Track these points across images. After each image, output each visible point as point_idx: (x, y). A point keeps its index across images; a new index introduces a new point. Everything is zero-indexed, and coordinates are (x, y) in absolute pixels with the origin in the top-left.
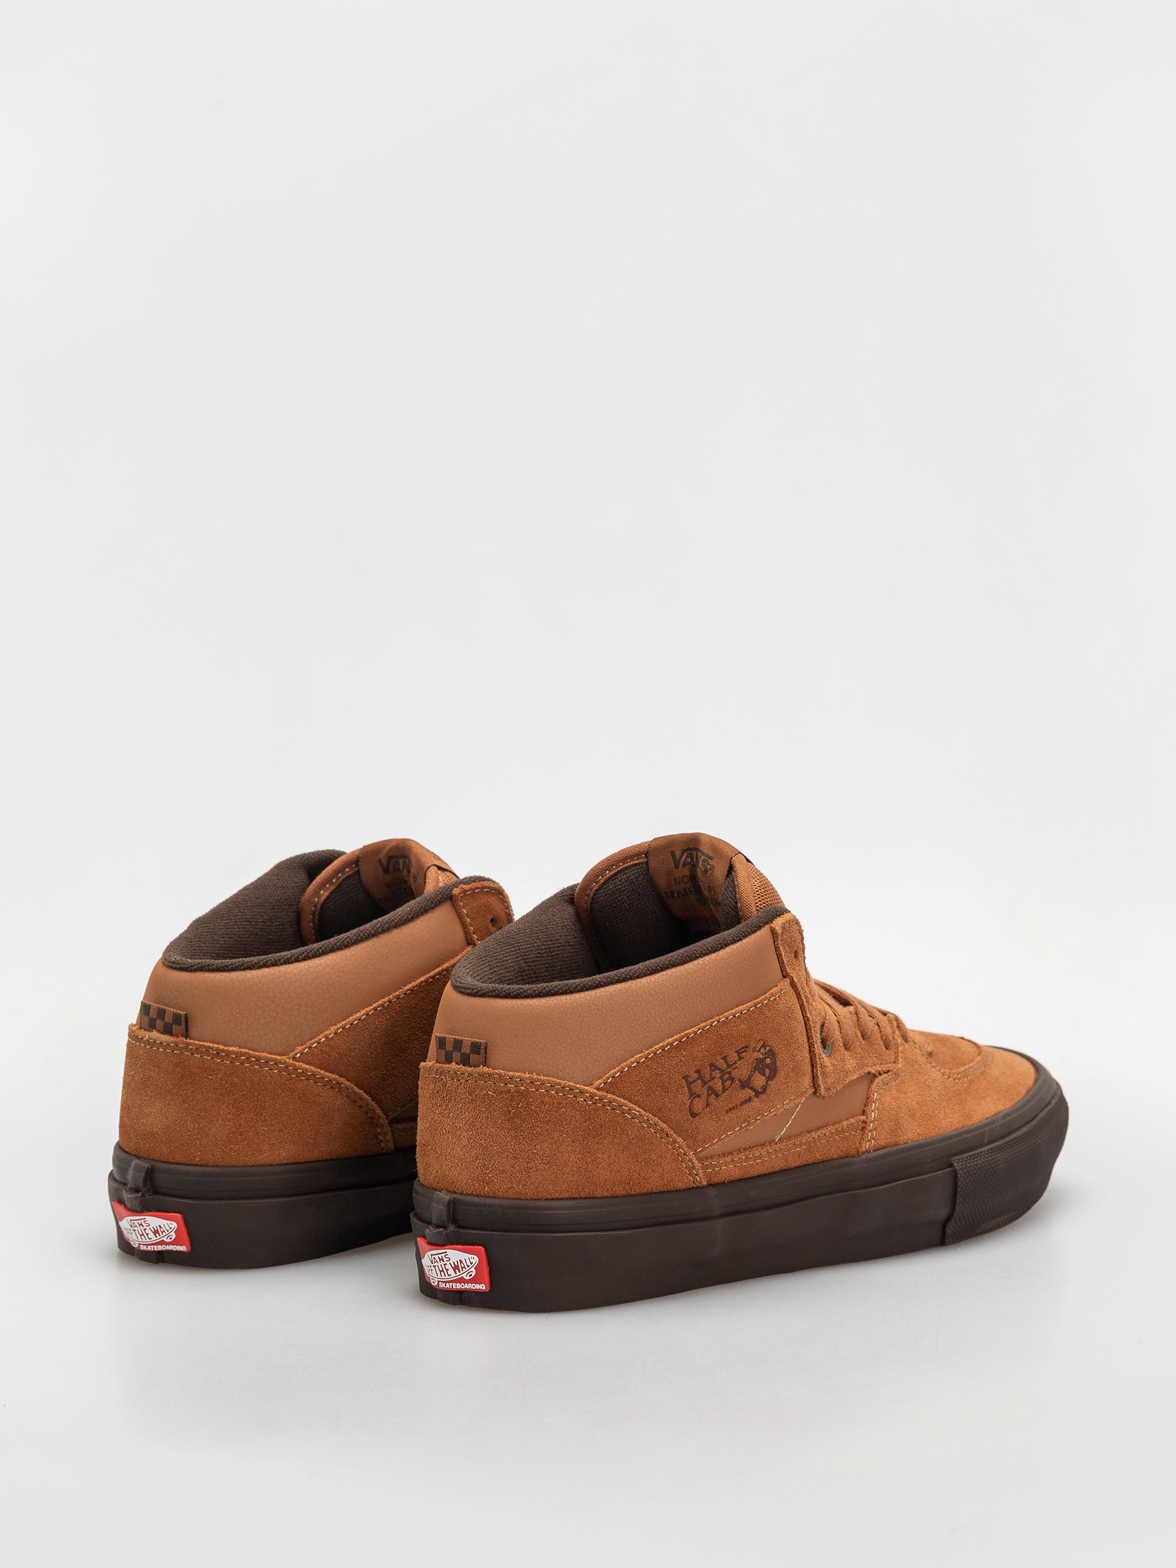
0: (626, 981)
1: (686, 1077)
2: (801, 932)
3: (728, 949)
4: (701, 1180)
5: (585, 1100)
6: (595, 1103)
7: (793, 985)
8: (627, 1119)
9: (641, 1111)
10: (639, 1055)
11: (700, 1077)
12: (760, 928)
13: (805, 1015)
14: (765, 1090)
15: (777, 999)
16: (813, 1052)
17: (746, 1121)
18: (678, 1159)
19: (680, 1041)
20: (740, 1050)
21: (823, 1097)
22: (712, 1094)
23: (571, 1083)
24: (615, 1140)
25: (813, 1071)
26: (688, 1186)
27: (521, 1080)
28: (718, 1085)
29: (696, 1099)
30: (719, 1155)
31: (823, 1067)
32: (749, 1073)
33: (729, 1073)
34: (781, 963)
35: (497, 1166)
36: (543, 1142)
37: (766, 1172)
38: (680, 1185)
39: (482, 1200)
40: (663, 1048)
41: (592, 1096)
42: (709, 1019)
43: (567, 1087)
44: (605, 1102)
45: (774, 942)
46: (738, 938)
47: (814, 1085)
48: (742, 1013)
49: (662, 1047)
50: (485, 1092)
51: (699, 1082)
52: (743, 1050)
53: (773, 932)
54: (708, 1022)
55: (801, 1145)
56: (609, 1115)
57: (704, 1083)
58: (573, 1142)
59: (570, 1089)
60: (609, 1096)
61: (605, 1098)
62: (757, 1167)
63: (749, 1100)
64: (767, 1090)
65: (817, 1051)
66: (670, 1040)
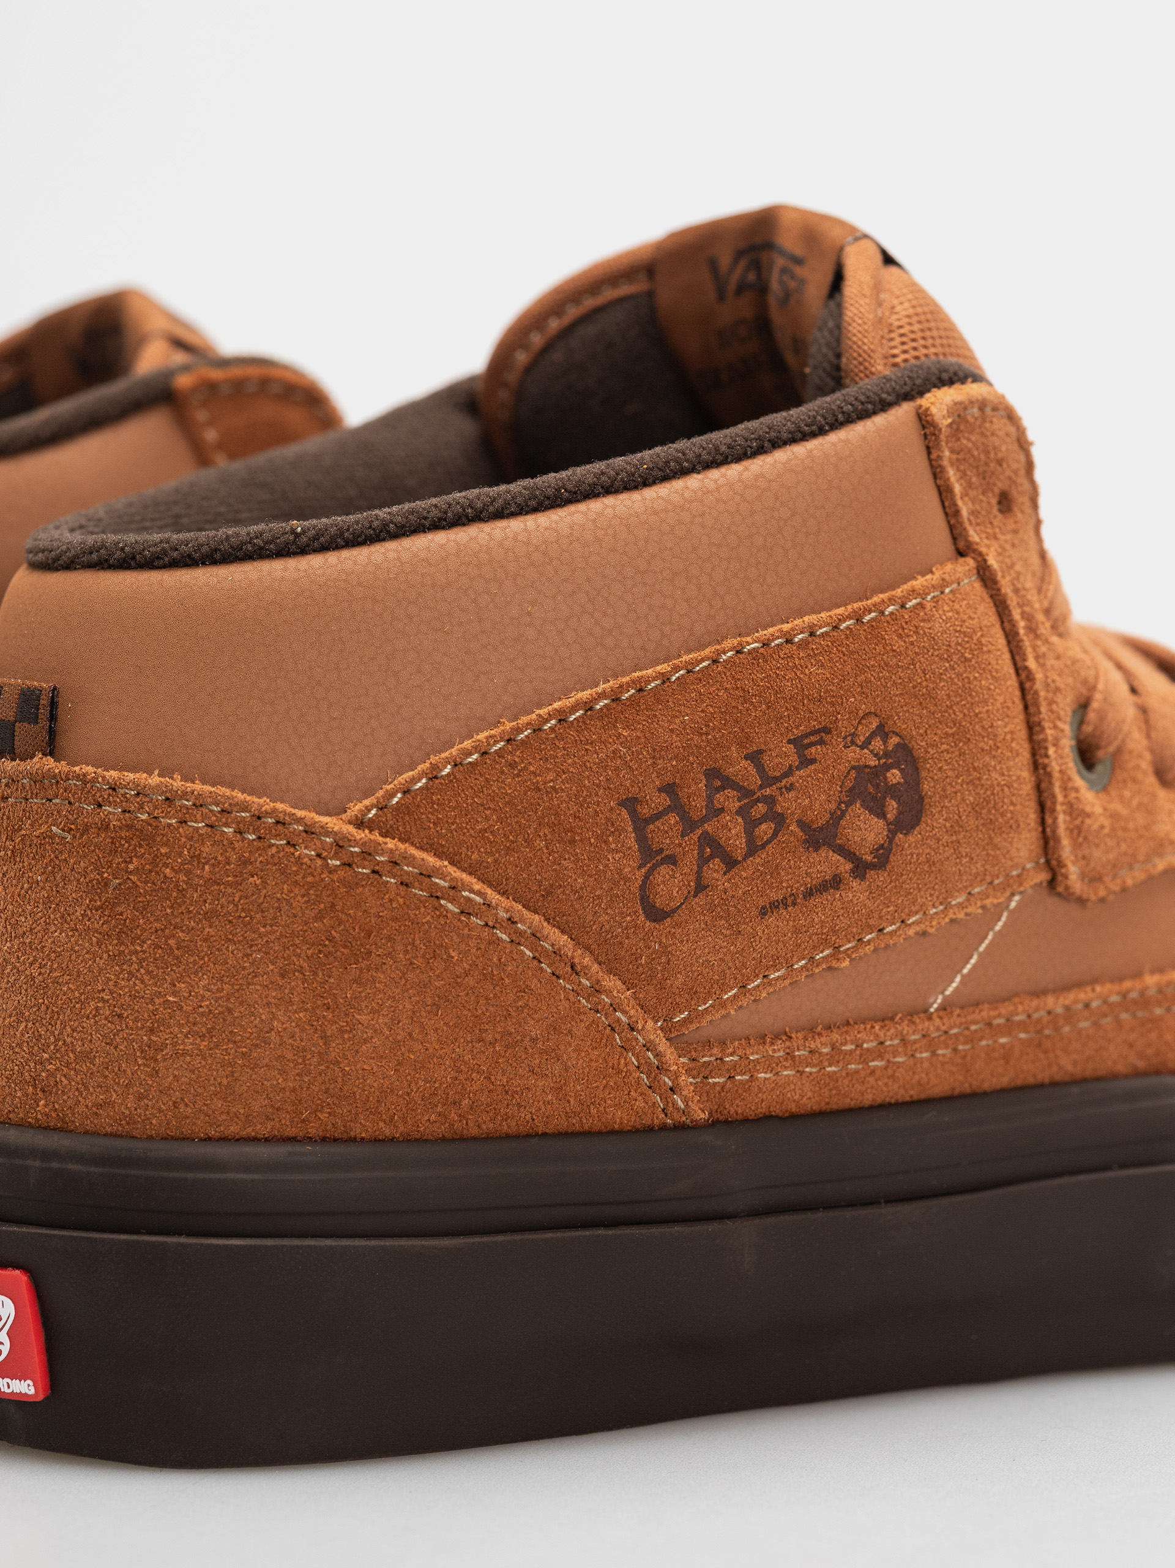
0: (464, 525)
1: (630, 804)
2: (1023, 445)
3: (781, 456)
4: (687, 1105)
5: (319, 855)
6: (349, 865)
7: (985, 576)
8: (445, 914)
9: (489, 891)
10: (486, 734)
11: (677, 806)
12: (884, 406)
13: (1020, 664)
14: (887, 861)
15: (928, 606)
16: (1045, 767)
17: (825, 943)
18: (610, 1040)
19: (616, 700)
20: (806, 736)
21: (1081, 901)
22: (712, 857)
23: (280, 806)
24: (410, 975)
25: (1043, 822)
26: (647, 1121)
27: (138, 794)
28: (734, 836)
29: (663, 870)
30: (748, 1039)
31: (1075, 811)
32: (833, 806)
33: (771, 801)
34: (951, 514)
35: (69, 1040)
36: (196, 973)
37: (903, 1095)
38: (620, 1117)
39: (27, 1138)
40: (562, 717)
41: (340, 844)
42: (710, 644)
43: (268, 814)
44: (379, 863)
45: (929, 453)
46: (814, 428)
47: (1048, 862)
48: (812, 634)
49: (559, 711)
50: (44, 828)
51: (673, 818)
52: (813, 739)
53: (924, 421)
54: (707, 652)
55: (1010, 1026)
56: (391, 901)
57: (689, 824)
58: (283, 976)
59: (278, 822)
60: (391, 844)
61: (378, 848)
62: (871, 1080)
63: (836, 882)
64: (892, 858)
65: (1055, 767)
66: (585, 695)
